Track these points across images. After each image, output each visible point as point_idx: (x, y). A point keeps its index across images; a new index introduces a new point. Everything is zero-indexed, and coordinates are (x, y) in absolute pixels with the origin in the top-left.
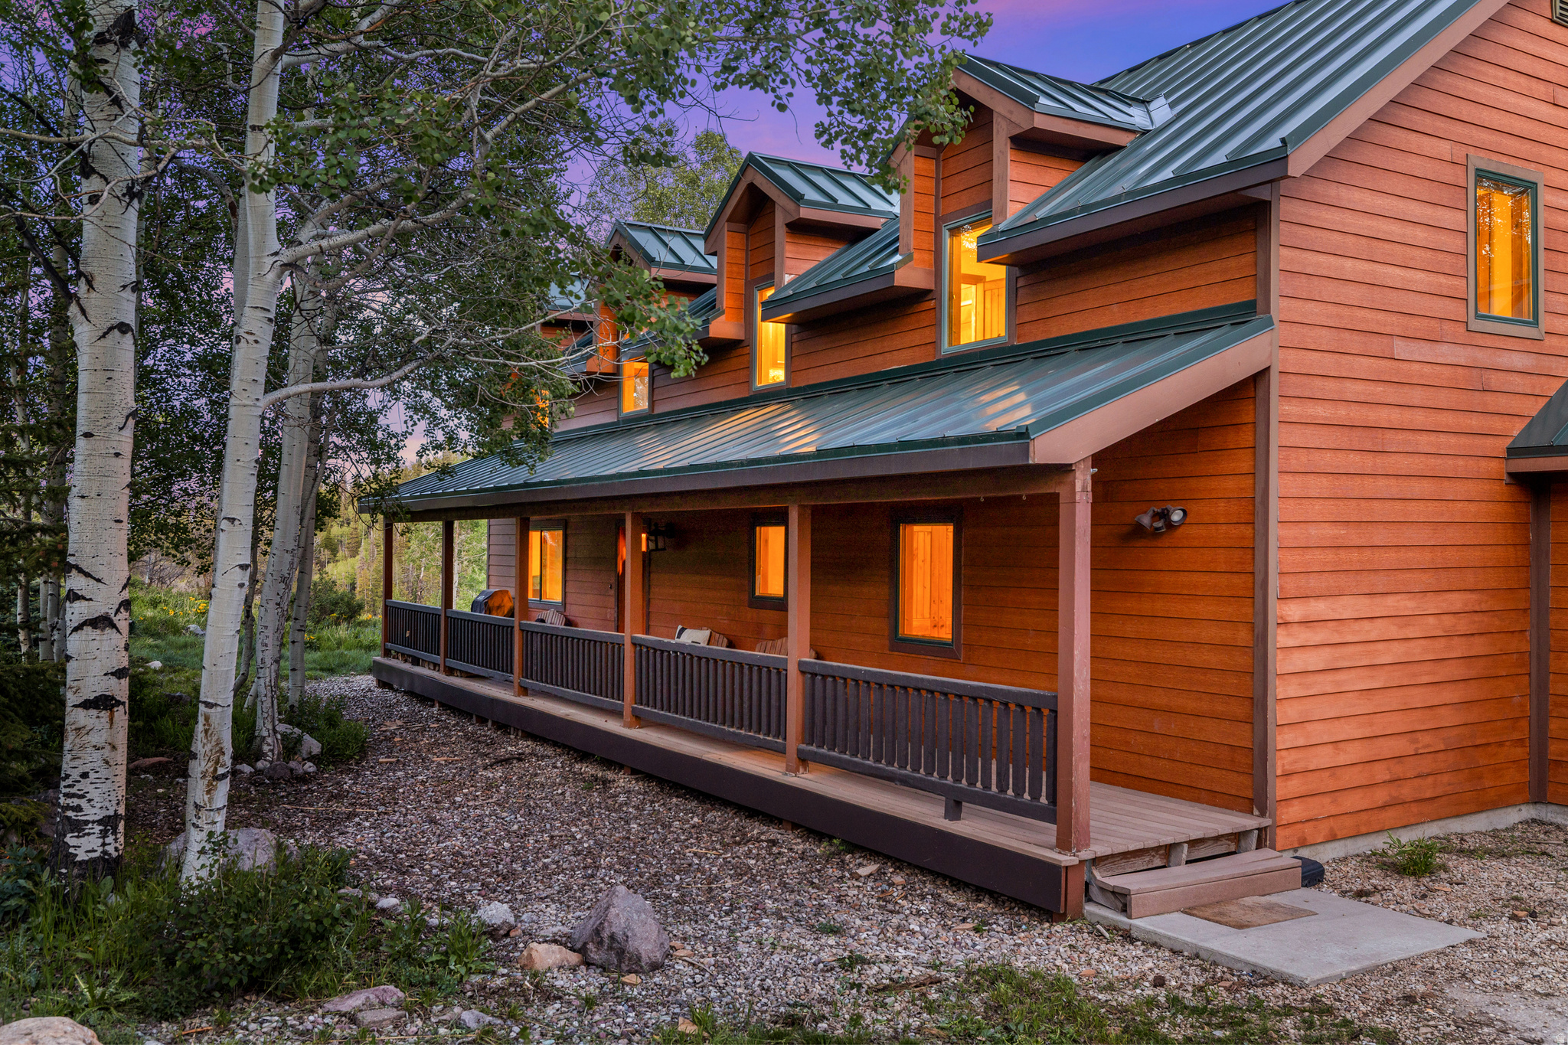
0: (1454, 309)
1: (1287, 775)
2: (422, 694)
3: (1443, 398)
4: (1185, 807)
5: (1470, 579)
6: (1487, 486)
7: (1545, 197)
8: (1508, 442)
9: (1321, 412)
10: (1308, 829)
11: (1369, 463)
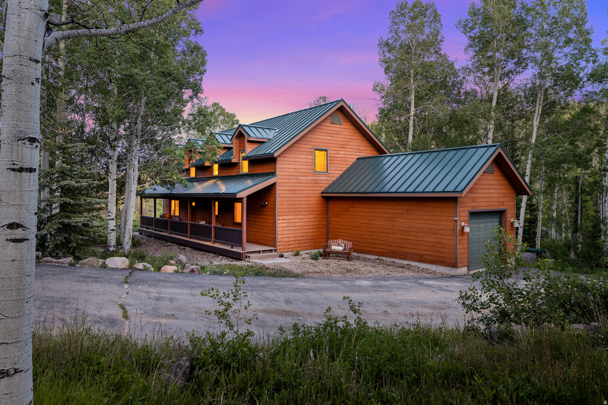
0: (312, 171)
1: (280, 242)
2: (150, 236)
3: (308, 185)
4: (258, 246)
5: (314, 213)
6: (317, 198)
7: (329, 152)
8: (321, 191)
9: (285, 188)
10: (283, 250)
11: (294, 195)
